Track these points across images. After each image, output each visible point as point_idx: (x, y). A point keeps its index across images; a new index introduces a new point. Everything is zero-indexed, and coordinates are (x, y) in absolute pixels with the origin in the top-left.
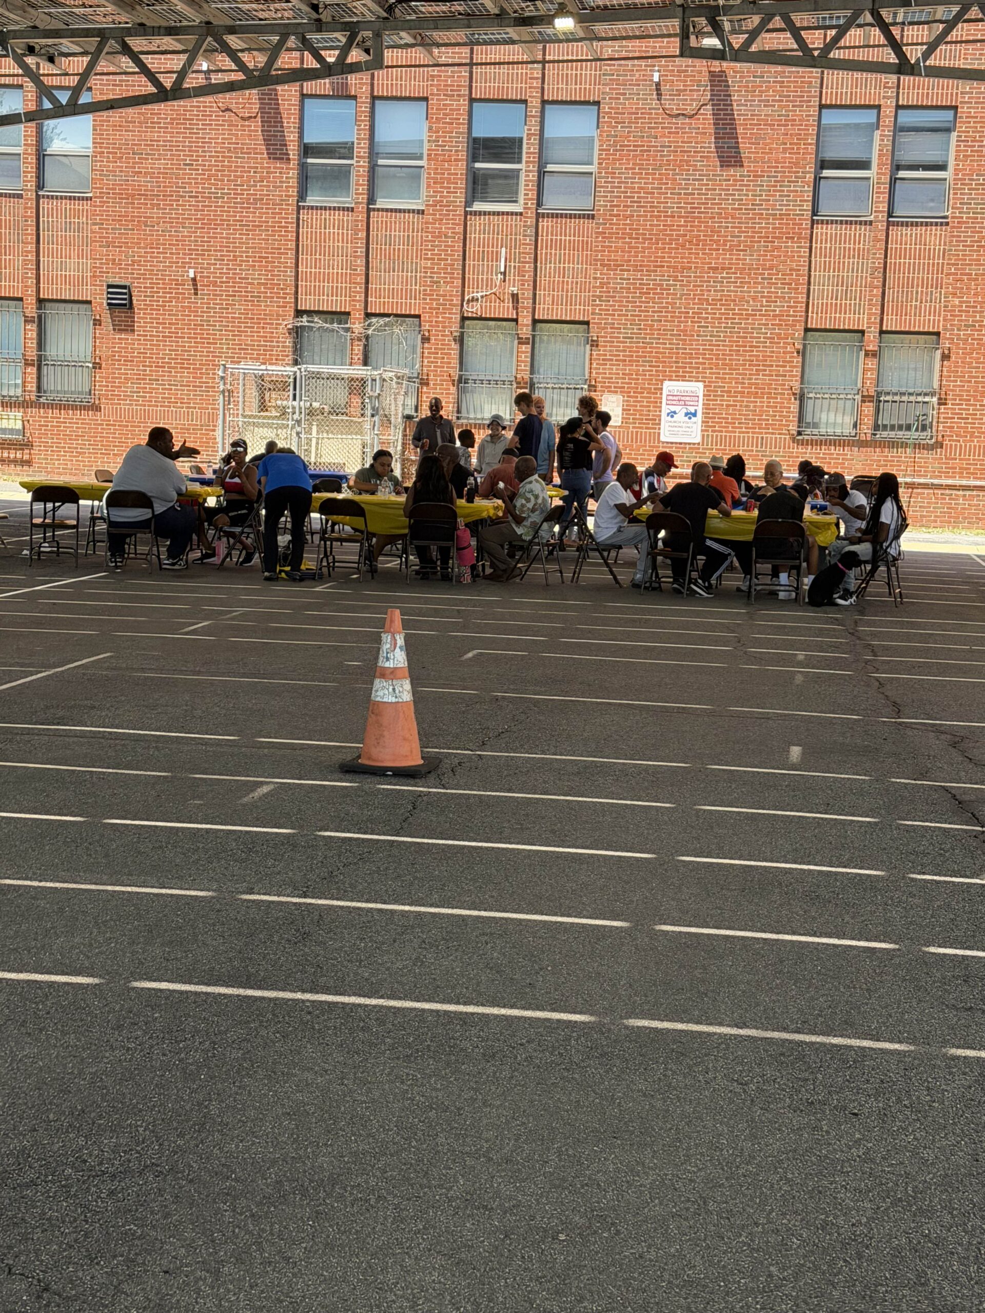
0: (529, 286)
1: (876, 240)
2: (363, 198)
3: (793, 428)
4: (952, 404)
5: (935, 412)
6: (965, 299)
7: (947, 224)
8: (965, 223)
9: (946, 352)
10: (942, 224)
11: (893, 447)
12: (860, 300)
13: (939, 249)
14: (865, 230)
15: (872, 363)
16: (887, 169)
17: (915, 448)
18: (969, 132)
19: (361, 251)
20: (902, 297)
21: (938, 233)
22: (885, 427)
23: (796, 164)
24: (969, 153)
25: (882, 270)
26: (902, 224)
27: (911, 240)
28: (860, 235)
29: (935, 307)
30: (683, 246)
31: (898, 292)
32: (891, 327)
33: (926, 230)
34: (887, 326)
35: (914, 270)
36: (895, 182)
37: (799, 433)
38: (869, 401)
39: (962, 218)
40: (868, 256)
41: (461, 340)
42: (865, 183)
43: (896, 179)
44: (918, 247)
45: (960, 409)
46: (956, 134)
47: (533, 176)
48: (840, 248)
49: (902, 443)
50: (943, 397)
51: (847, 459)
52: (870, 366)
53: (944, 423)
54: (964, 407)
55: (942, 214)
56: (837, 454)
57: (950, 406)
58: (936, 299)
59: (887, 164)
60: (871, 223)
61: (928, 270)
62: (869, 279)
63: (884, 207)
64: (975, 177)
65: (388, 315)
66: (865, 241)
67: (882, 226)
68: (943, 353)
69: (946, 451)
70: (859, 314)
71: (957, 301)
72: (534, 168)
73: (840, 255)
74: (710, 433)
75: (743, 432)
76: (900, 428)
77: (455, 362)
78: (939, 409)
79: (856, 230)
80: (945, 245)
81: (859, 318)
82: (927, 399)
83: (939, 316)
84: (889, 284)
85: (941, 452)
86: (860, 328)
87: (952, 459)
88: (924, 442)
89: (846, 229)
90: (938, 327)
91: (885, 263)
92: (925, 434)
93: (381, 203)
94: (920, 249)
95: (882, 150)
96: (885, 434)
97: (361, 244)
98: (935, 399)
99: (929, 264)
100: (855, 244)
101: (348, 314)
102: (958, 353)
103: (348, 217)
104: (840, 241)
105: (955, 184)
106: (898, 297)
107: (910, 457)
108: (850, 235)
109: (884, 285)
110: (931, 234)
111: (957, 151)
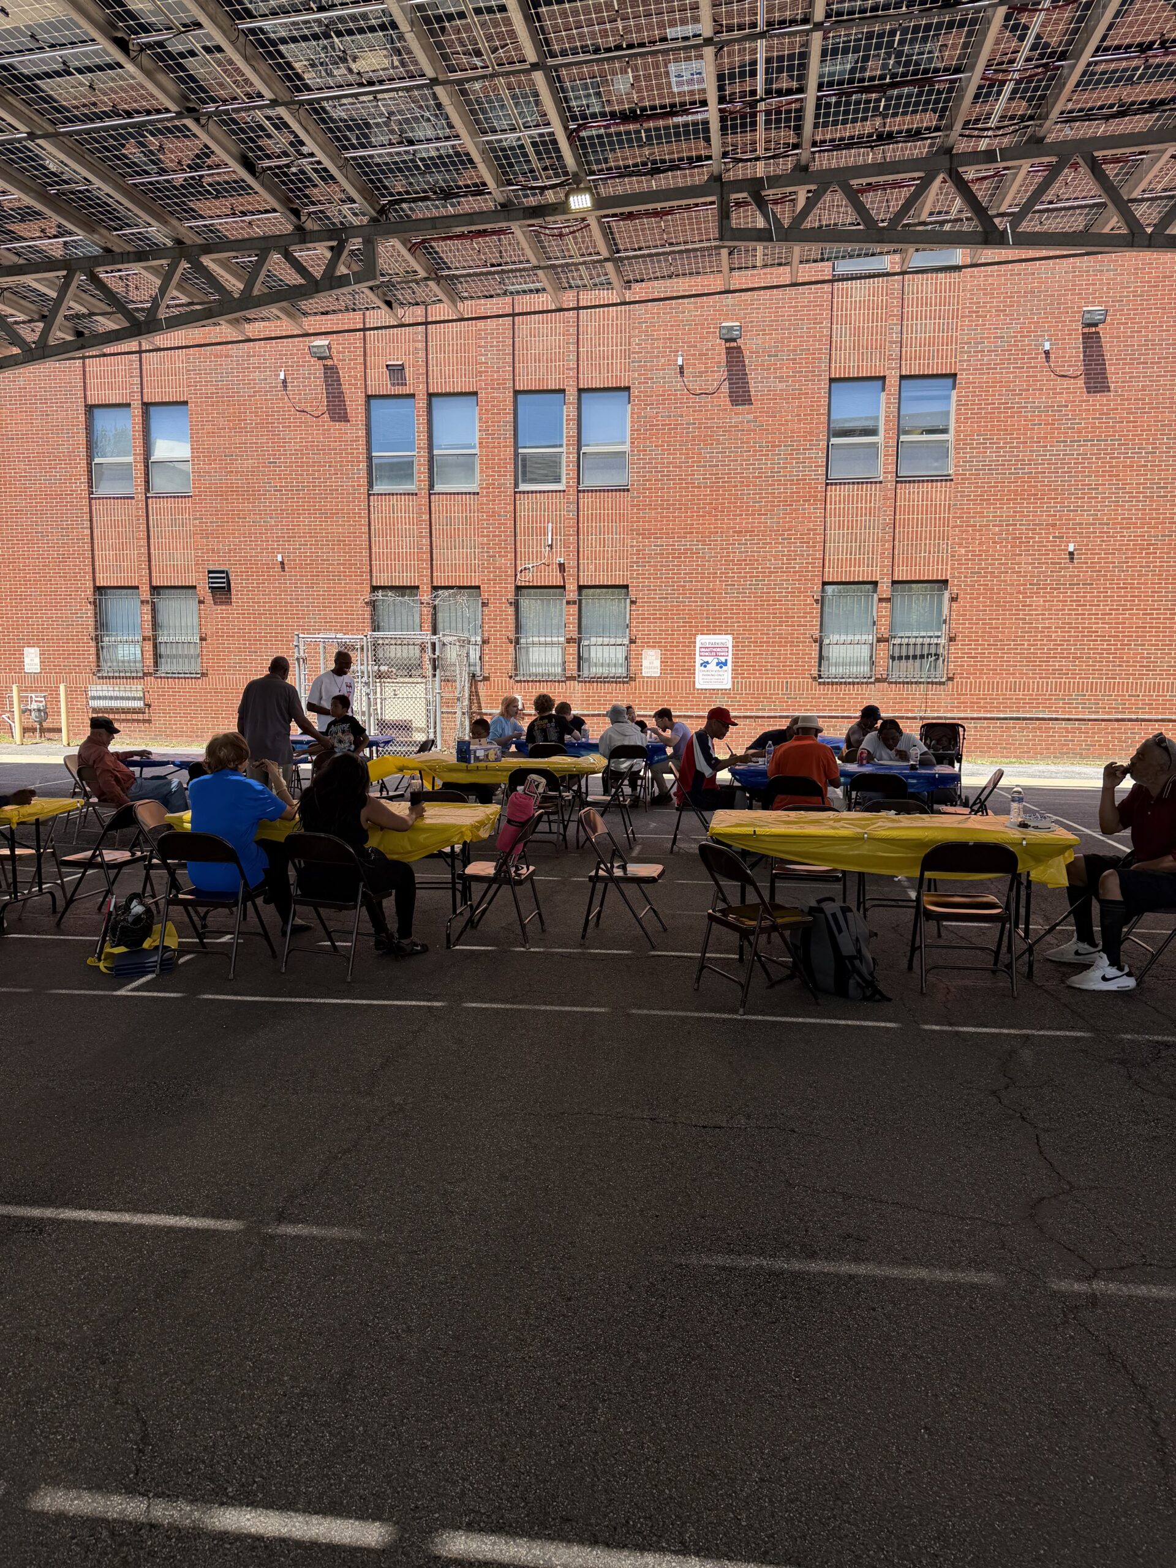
0: (573, 555)
1: (886, 497)
2: (425, 485)
3: (814, 672)
5: (946, 654)
6: (970, 548)
7: (951, 481)
8: (968, 479)
9: (954, 597)
10: (946, 480)
11: (908, 686)
12: (873, 555)
13: (945, 504)
14: (876, 489)
16: (893, 434)
17: (928, 686)
18: (968, 395)
19: (425, 532)
20: (912, 549)
21: (943, 489)
23: (811, 433)
24: (969, 416)
25: (892, 526)
26: (910, 482)
27: (918, 496)
28: (871, 494)
29: (943, 557)
31: (908, 545)
32: (902, 577)
33: (932, 488)
34: (898, 577)
35: (922, 524)
36: (901, 445)
37: (821, 676)
38: (884, 645)
39: (965, 474)
40: (879, 513)
41: (516, 605)
42: (873, 447)
43: (902, 442)
44: (925, 503)
45: (970, 650)
47: (573, 457)
48: (853, 507)
49: (916, 682)
50: (954, 639)
52: (886, 613)
53: (955, 662)
54: (973, 647)
55: (946, 473)
56: (856, 694)
57: (960, 646)
58: (943, 549)
59: (894, 429)
60: (881, 482)
61: (935, 523)
62: (880, 535)
63: (892, 468)
64: (975, 437)
65: (452, 588)
66: (875, 499)
67: (891, 485)
69: (959, 689)
70: (872, 566)
71: (963, 551)
72: (573, 449)
73: (853, 514)
74: (741, 680)
75: (772, 678)
77: (512, 627)
78: (951, 650)
79: (867, 489)
80: (950, 500)
81: (872, 571)
82: (937, 641)
83: (947, 565)
84: (900, 538)
85: (954, 689)
86: (874, 579)
87: (964, 695)
88: (937, 680)
89: (858, 489)
90: (946, 575)
91: (896, 519)
92: (936, 672)
94: (927, 505)
95: (889, 417)
98: (945, 641)
99: (935, 518)
100: (867, 502)
101: (418, 587)
102: (965, 596)
103: (412, 502)
104: (853, 501)
105: (957, 445)
106: (907, 549)
107: (925, 694)
108: (862, 494)
109: (894, 540)
110: (936, 491)
111: (957, 414)
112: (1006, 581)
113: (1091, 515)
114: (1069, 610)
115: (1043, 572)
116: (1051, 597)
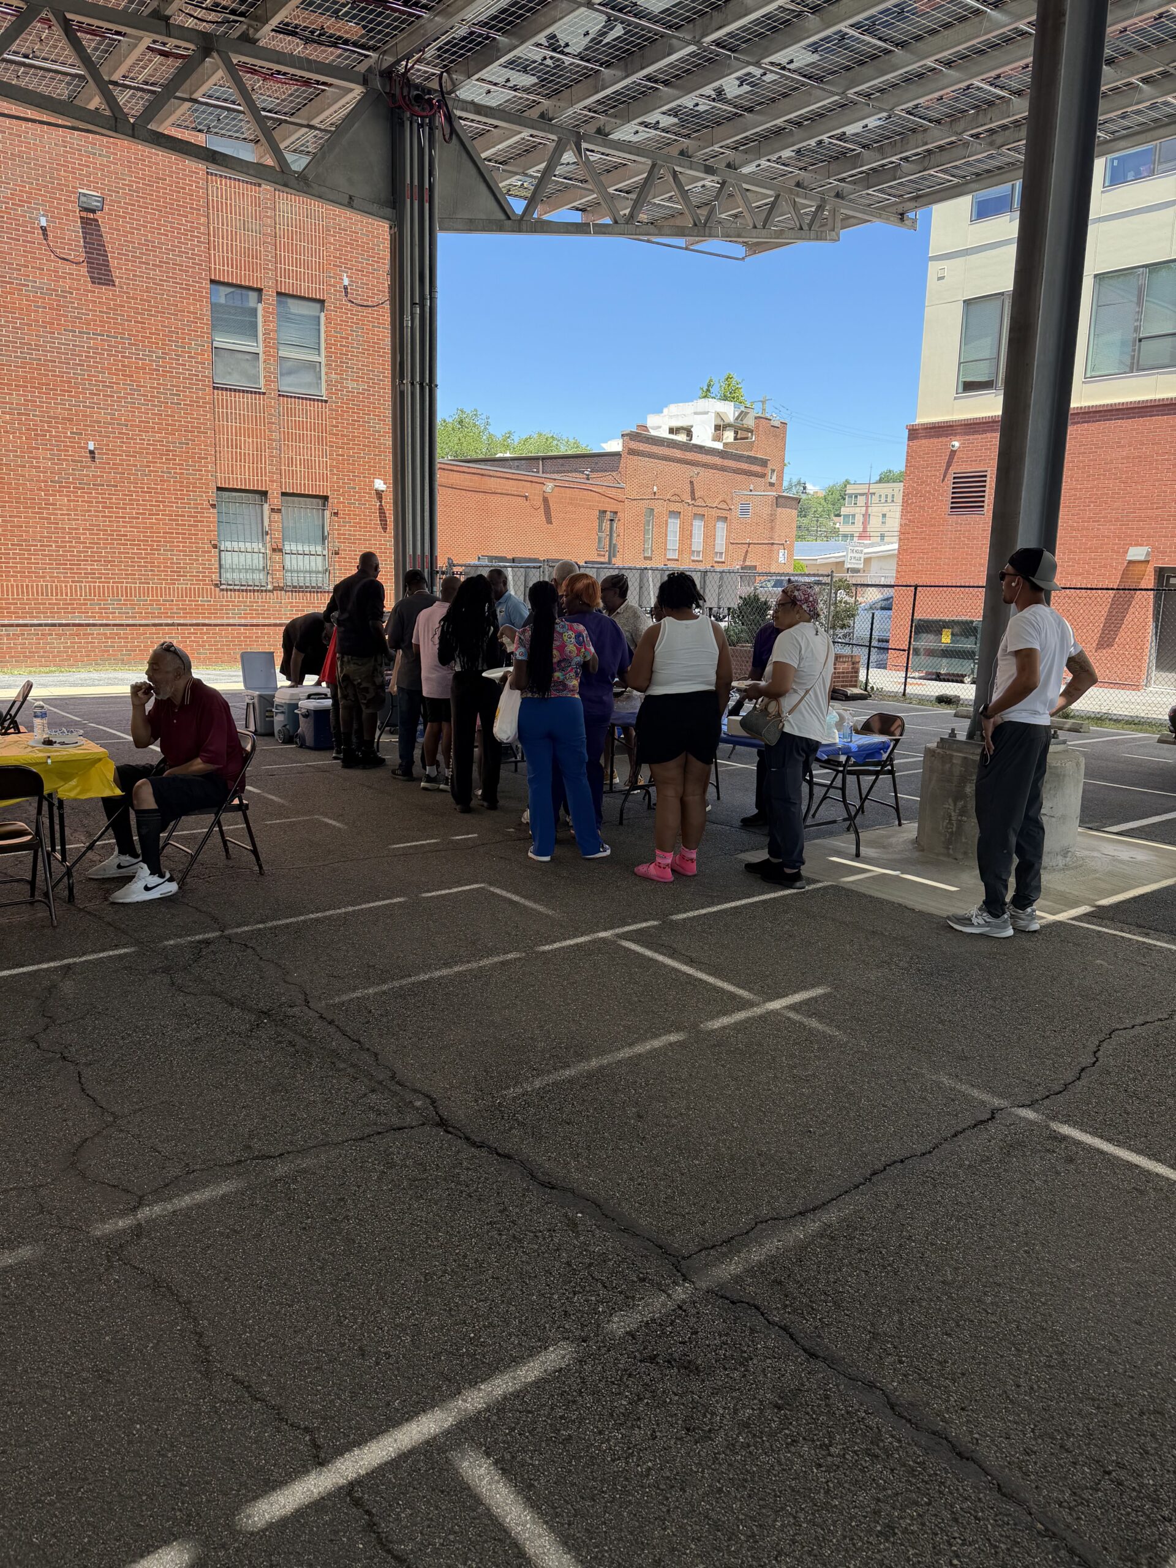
113: (109, 414)
114: (96, 511)
115: (64, 470)
116: (77, 497)
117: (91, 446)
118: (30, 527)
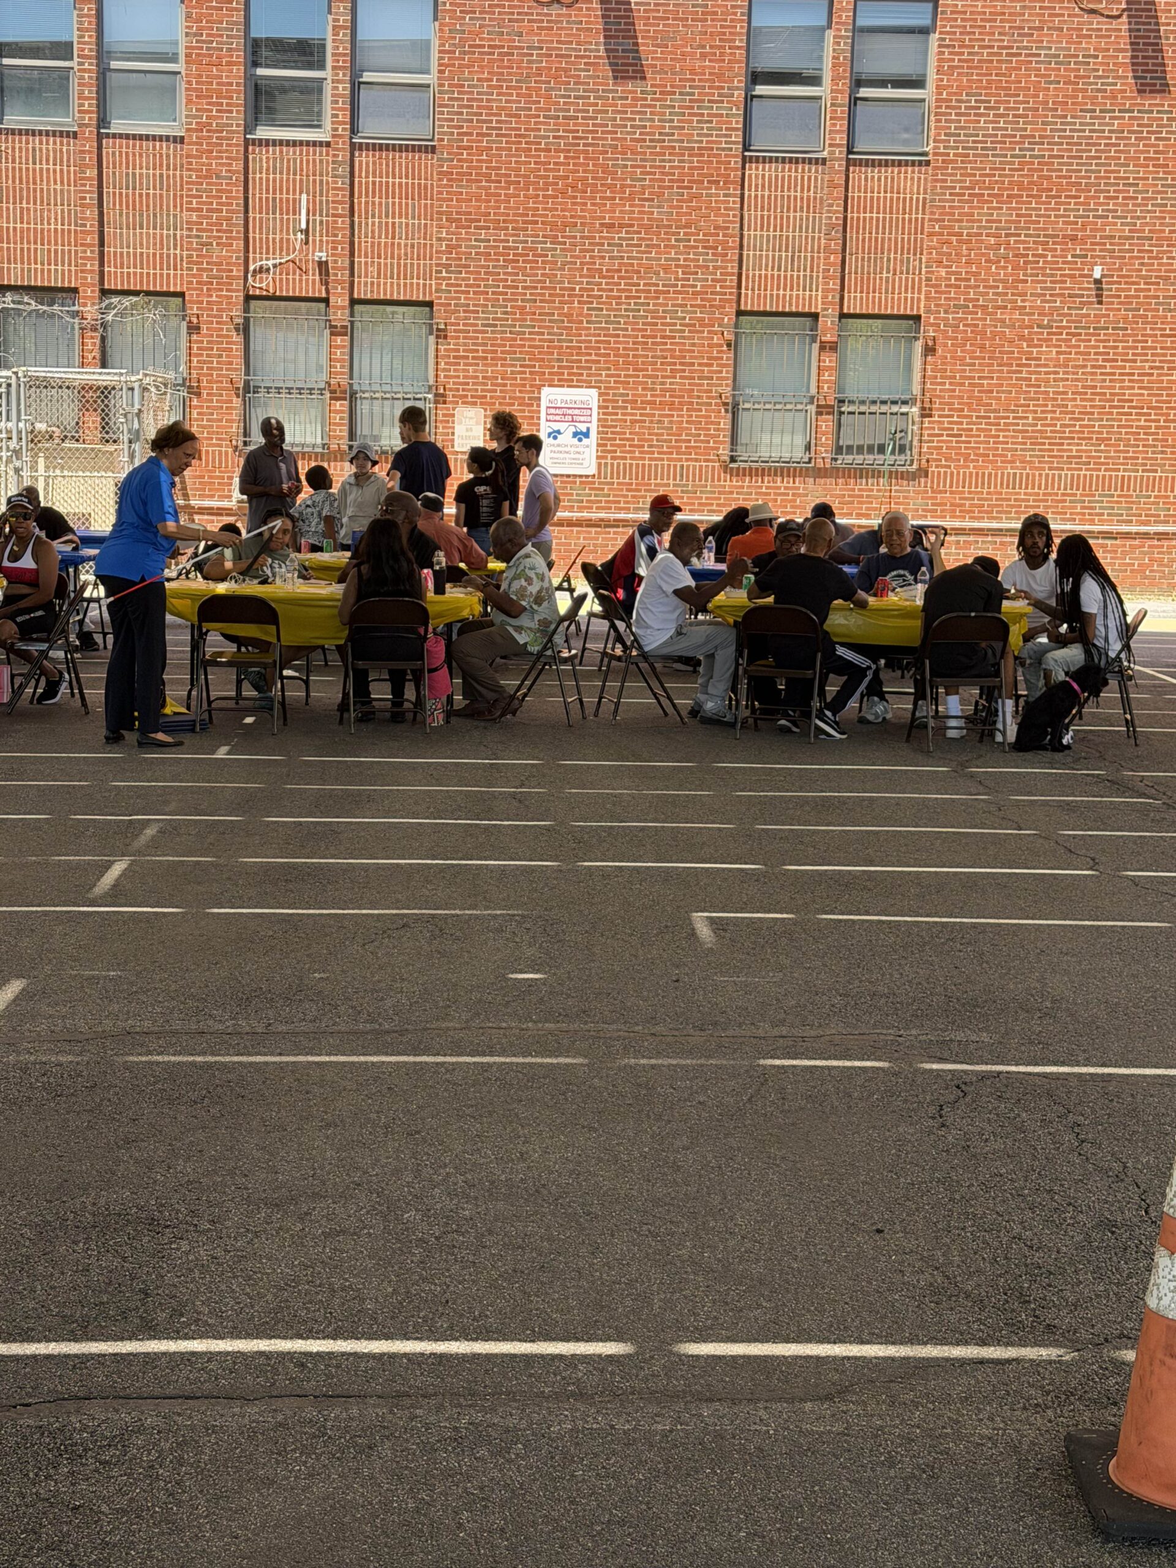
0: (343, 249)
1: (832, 185)
2: (90, 119)
3: (724, 452)
4: (939, 416)
5: (915, 428)
6: (954, 269)
7: (928, 163)
8: (952, 161)
9: (930, 343)
10: (920, 163)
11: (861, 477)
12: (812, 271)
13: (918, 199)
14: (817, 171)
15: (829, 360)
16: (844, 85)
17: (890, 477)
18: (955, 33)
19: (91, 198)
20: (869, 266)
21: (916, 176)
22: (850, 449)
23: (720, 76)
24: (956, 63)
25: (841, 228)
26: (867, 163)
27: (879, 186)
28: (809, 178)
29: (913, 280)
30: (564, 193)
31: (863, 259)
32: (855, 308)
33: (899, 172)
34: (849, 307)
35: (884, 228)
36: (855, 104)
37: (733, 459)
38: (828, 413)
39: (948, 155)
40: (821, 208)
41: (245, 330)
42: (814, 104)
43: (857, 99)
44: (889, 195)
45: (950, 423)
46: (937, 36)
47: (344, 89)
48: (783, 197)
49: (873, 471)
50: (927, 406)
51: (799, 495)
52: (827, 364)
53: (929, 442)
54: (955, 419)
55: (920, 150)
56: (786, 488)
57: (936, 419)
58: (914, 268)
59: (845, 78)
60: (824, 161)
61: (903, 228)
62: (823, 241)
63: (841, 139)
64: (964, 97)
65: (136, 293)
66: (816, 187)
67: (839, 166)
68: (927, 344)
69: (932, 482)
70: (811, 291)
71: (943, 272)
72: (344, 76)
73: (782, 206)
74: (609, 461)
75: (656, 459)
76: (871, 450)
77: (239, 362)
78: (922, 423)
79: (803, 170)
80: (925, 193)
81: (810, 297)
82: (904, 409)
83: (919, 292)
84: (851, 248)
85: (926, 483)
86: (813, 310)
87: (940, 492)
88: (904, 469)
89: (790, 170)
90: (918, 308)
91: (845, 218)
92: (903, 457)
93: (118, 125)
94: (892, 199)
95: (838, 58)
96: (849, 458)
97: (91, 186)
98: (915, 410)
99: (904, 219)
100: (802, 191)
101: (75, 290)
102: (946, 345)
103: (67, 147)
104: (783, 186)
105: (938, 107)
106: (863, 266)
107: (885, 491)
108: (796, 177)
109: (844, 250)
110: (906, 178)
111: (939, 60)
112: (1003, 321)
113: (1127, 224)
114: (1093, 367)
115: (1057, 309)
116: (1068, 347)
117: (1097, 273)
118: (1003, 392)
